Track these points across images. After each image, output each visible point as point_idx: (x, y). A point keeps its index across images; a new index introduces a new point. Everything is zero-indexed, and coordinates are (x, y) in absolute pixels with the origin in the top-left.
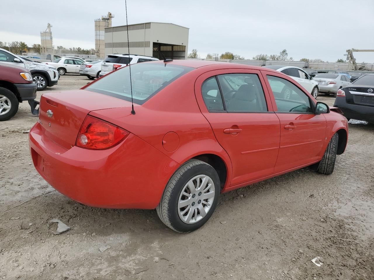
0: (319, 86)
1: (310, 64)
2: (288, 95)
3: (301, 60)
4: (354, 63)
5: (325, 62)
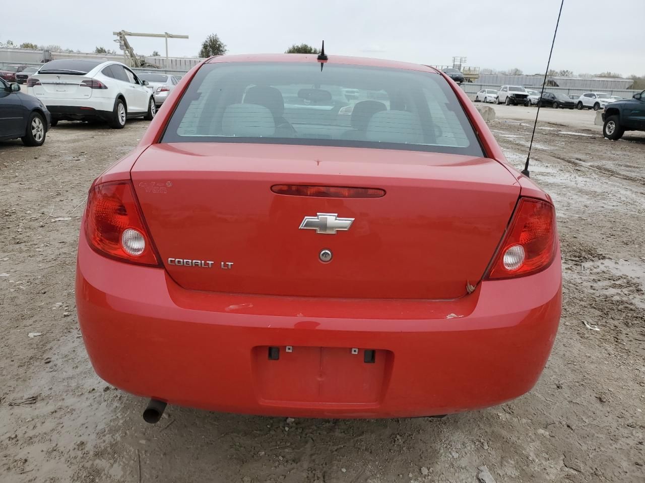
0: (156, 96)
1: (53, 55)
2: (123, 115)
3: (21, 46)
4: (132, 55)
5: (75, 51)
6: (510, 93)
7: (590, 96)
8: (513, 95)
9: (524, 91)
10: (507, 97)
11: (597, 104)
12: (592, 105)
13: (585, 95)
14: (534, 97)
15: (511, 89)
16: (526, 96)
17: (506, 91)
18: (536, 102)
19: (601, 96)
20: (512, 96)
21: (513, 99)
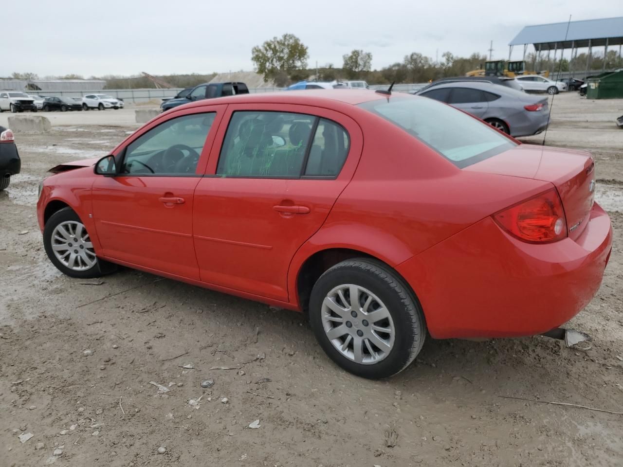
6: (13, 100)
7: (92, 97)
8: (18, 101)
9: (27, 97)
10: (11, 104)
11: (101, 104)
12: (97, 106)
13: (88, 97)
14: (39, 102)
15: (12, 95)
16: (31, 102)
17: (7, 98)
18: (42, 107)
19: (102, 97)
20: (16, 102)
21: (19, 105)
